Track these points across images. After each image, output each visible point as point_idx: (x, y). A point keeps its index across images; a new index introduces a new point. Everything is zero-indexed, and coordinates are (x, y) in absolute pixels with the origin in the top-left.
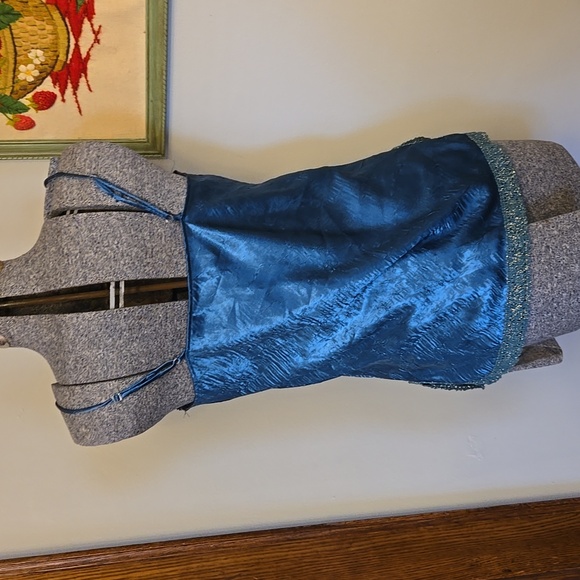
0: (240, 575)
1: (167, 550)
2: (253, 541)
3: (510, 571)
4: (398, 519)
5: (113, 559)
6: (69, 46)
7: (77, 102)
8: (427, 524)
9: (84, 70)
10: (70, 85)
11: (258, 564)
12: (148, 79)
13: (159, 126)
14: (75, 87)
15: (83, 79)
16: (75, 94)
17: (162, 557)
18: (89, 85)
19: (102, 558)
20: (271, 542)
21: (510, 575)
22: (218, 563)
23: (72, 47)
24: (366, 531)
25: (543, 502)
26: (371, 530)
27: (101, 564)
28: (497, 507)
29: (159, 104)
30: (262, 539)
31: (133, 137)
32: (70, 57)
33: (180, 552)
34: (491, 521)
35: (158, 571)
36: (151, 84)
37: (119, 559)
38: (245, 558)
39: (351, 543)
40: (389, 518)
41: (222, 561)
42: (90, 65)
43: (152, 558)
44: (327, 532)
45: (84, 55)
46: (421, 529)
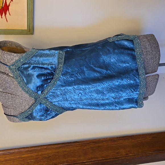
0: (53, 156)
1: (32, 149)
2: (57, 146)
3: (127, 154)
4: (98, 140)
5: (17, 152)
6: (3, 2)
7: (6, 18)
8: (106, 141)
9: (8, 9)
10: (4, 13)
11: (58, 152)
12: (28, 12)
13: (31, 26)
14: (5, 14)
15: (8, 12)
16: (5, 16)
17: (31, 151)
18: (9, 14)
19: (14, 151)
20: (62, 146)
21: (128, 155)
22: (47, 152)
23: (4, 2)
24: (89, 143)
25: (138, 135)
26: (90, 143)
27: (13, 153)
28: (125, 136)
29: (31, 19)
30: (59, 146)
31: (23, 29)
32: (4, 5)
33: (36, 149)
34: (123, 140)
35: (29, 155)
36: (28, 14)
37: (19, 151)
38: (54, 151)
39: (84, 147)
40: (95, 140)
41: (48, 152)
42: (10, 8)
43: (28, 151)
44: (78, 144)
45: (8, 5)
46: (104, 142)
